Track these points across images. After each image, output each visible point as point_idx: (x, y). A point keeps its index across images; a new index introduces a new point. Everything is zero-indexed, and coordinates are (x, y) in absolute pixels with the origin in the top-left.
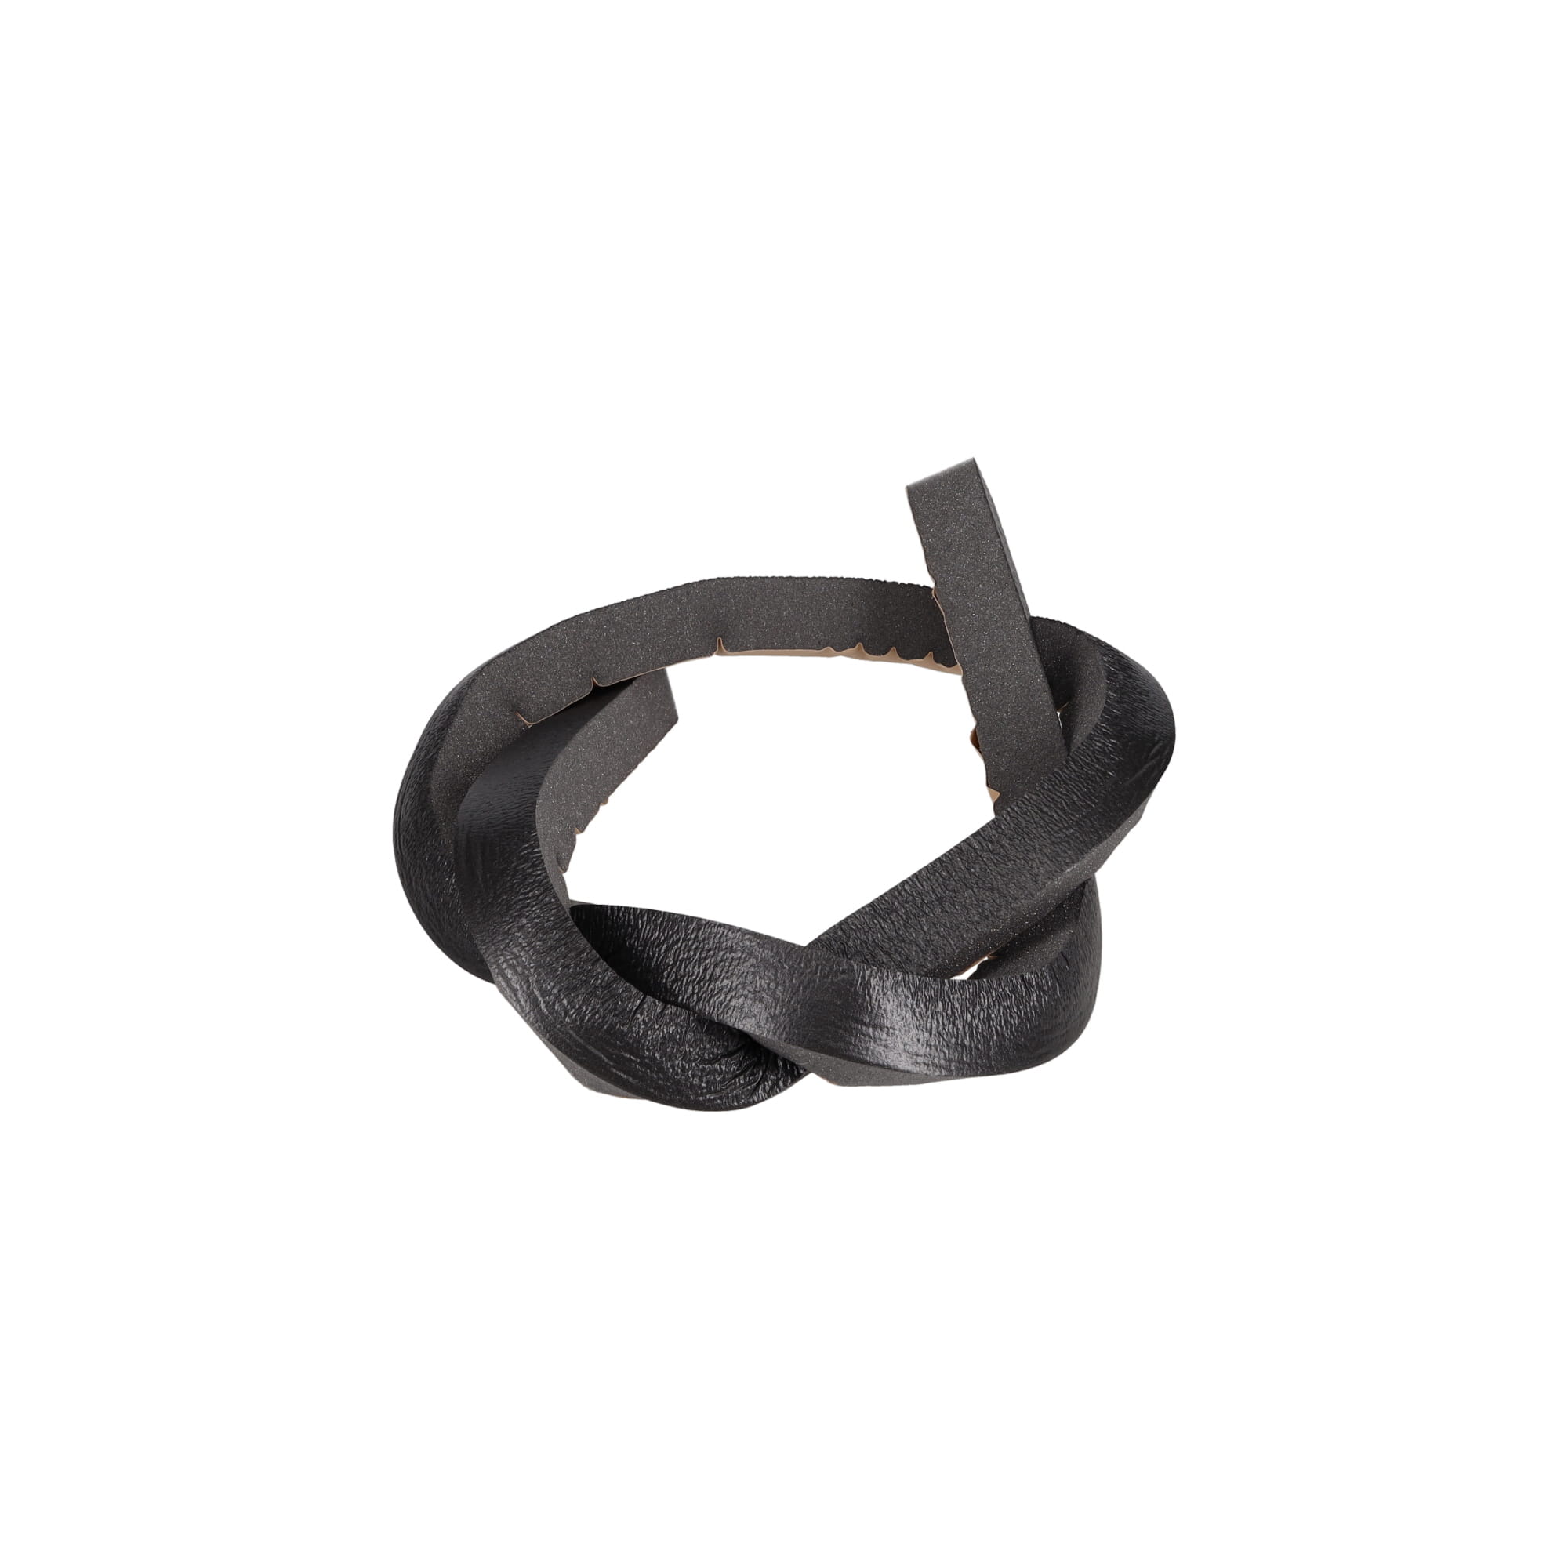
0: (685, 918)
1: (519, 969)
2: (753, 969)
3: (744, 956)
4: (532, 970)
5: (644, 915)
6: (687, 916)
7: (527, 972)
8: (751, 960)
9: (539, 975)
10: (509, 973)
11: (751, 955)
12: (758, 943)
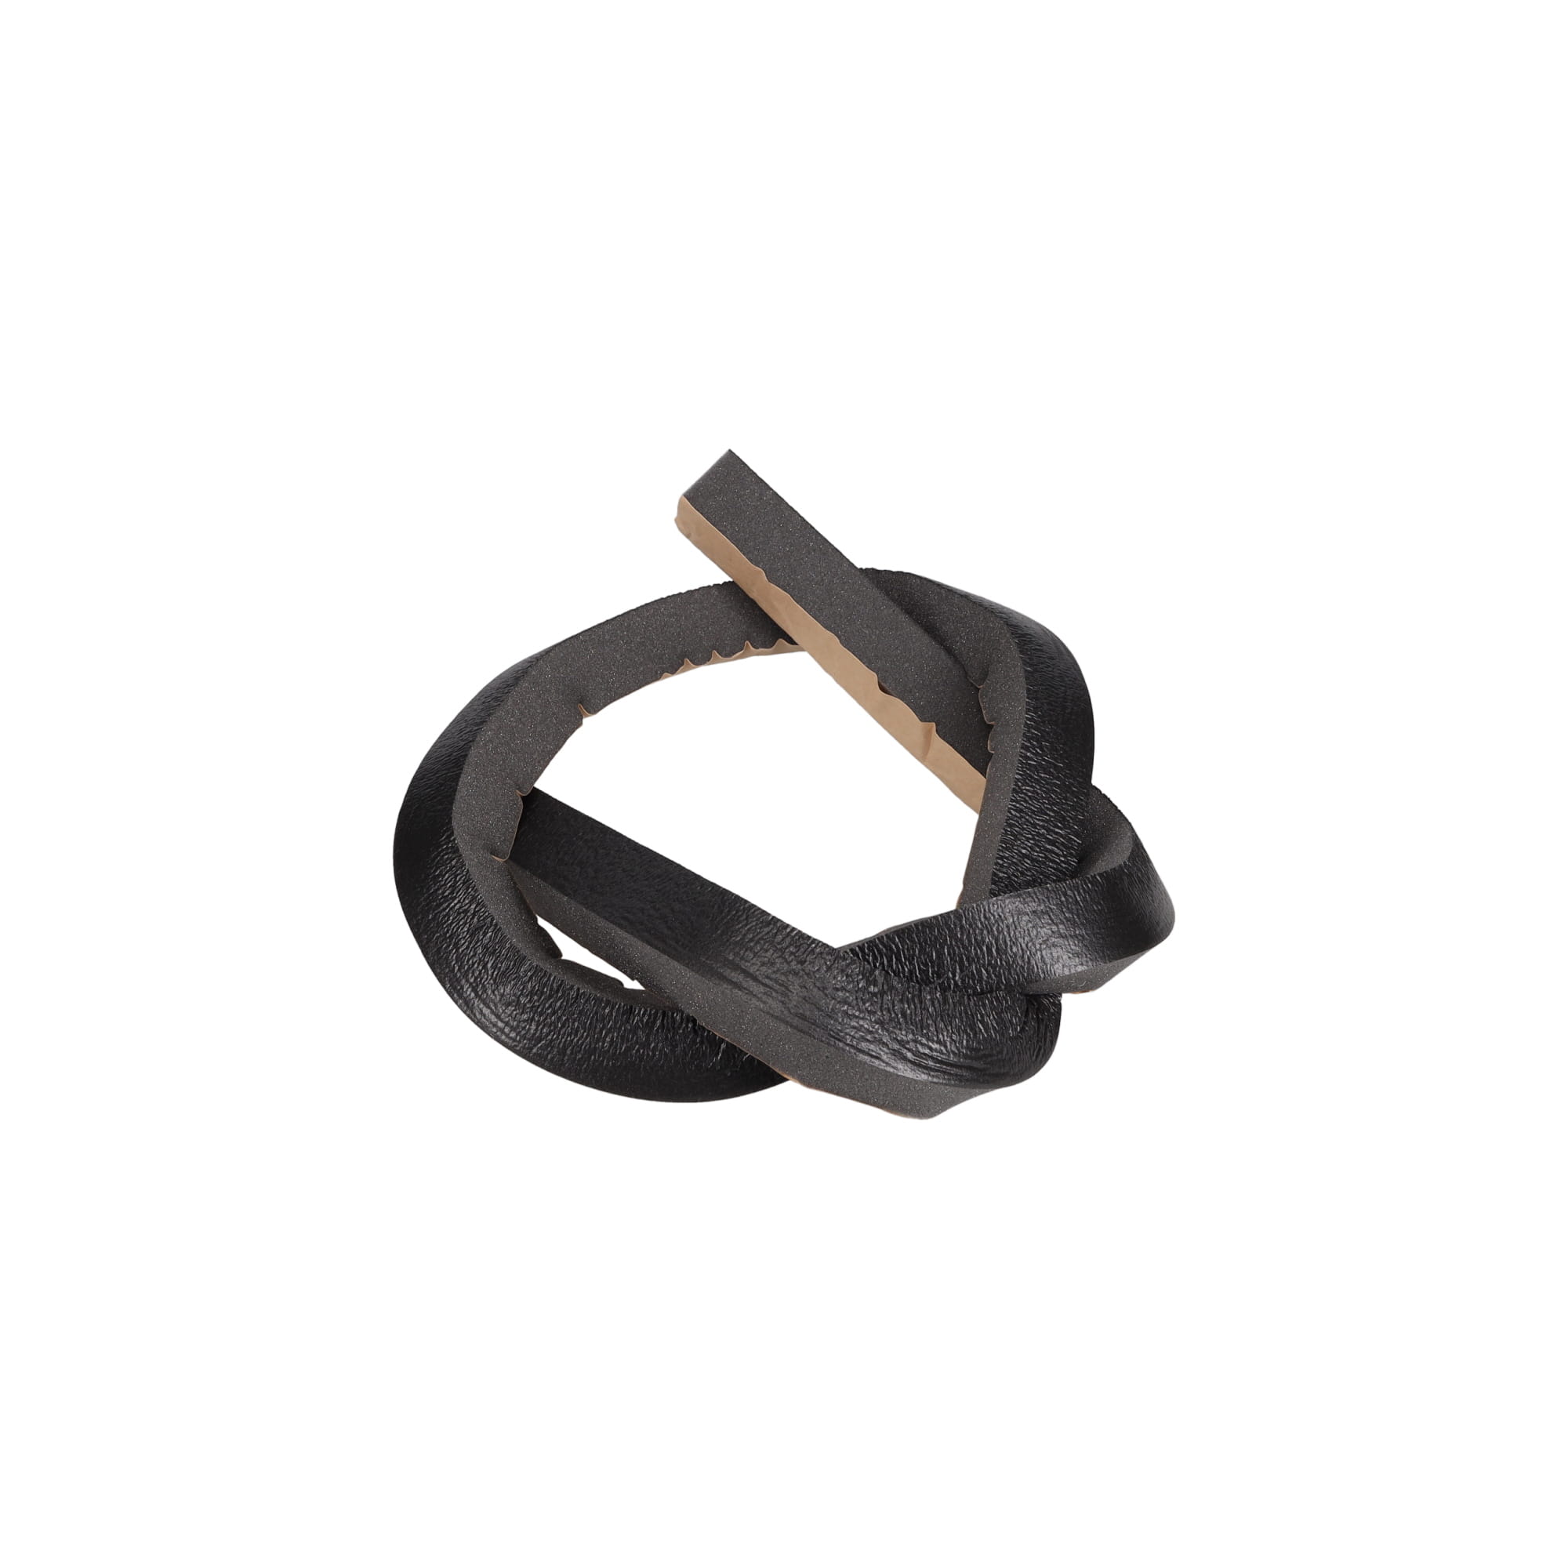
0: (940, 918)
1: (869, 1037)
2: (1030, 925)
3: (1015, 918)
4: (880, 1031)
5: (894, 938)
6: (941, 915)
7: (877, 1036)
8: (1024, 918)
9: (887, 1031)
10: (864, 1045)
11: (1020, 914)
12: (1020, 901)
